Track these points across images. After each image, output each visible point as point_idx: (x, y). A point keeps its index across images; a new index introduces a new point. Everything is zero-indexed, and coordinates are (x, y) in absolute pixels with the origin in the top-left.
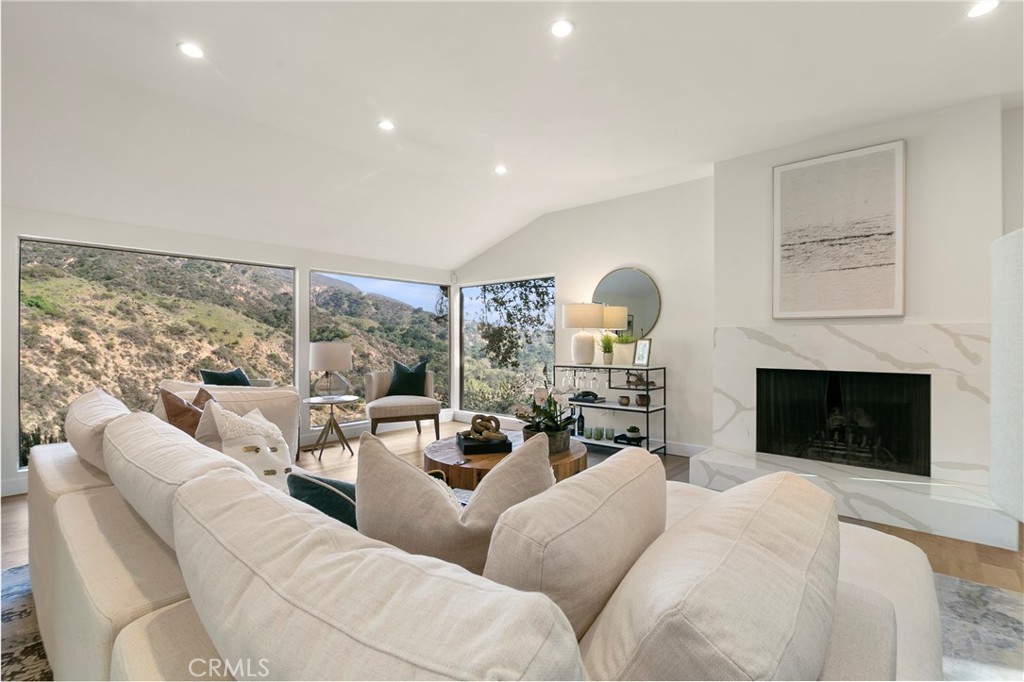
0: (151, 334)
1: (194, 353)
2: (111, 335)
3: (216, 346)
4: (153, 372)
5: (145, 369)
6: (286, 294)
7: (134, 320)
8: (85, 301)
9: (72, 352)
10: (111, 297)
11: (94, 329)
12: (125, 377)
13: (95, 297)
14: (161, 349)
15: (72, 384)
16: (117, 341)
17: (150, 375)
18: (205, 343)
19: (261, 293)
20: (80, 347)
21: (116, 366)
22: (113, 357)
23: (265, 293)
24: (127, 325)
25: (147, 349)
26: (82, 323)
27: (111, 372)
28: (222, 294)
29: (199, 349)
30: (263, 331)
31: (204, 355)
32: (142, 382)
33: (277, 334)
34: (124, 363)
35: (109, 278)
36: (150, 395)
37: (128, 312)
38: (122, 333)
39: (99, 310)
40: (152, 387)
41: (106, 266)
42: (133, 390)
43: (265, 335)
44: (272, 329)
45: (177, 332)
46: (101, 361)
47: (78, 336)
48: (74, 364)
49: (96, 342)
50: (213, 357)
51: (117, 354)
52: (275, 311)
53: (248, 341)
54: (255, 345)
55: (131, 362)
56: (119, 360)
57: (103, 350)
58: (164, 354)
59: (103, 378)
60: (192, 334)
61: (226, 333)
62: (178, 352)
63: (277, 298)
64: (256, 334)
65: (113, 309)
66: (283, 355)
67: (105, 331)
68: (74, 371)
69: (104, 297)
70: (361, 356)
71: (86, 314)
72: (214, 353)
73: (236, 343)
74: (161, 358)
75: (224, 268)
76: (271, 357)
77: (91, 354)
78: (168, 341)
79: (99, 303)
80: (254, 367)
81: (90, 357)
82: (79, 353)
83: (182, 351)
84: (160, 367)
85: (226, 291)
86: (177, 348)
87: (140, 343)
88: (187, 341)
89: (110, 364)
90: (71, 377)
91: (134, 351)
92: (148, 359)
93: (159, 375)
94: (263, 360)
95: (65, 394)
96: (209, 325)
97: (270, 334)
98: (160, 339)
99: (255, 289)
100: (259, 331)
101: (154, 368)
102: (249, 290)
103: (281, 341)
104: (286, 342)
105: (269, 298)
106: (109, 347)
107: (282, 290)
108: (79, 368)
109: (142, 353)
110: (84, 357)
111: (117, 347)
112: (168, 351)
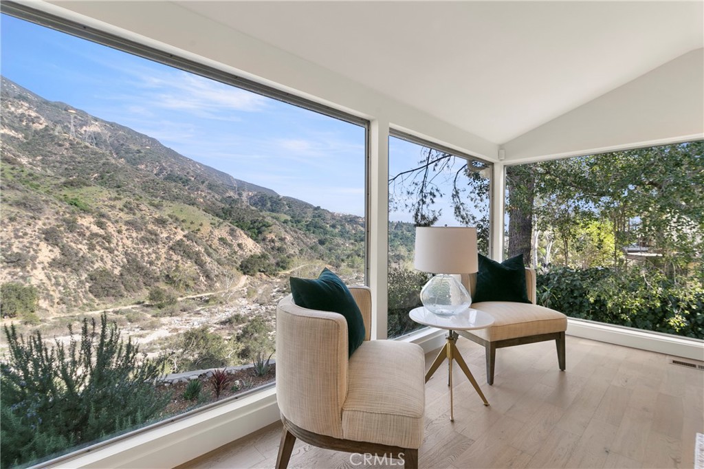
0: (145, 223)
1: (172, 236)
2: (120, 224)
3: (186, 232)
4: (147, 249)
5: (142, 246)
6: (230, 197)
7: (134, 214)
8: (104, 201)
9: (97, 235)
10: (120, 199)
11: (110, 220)
12: (129, 251)
13: (110, 199)
14: (151, 234)
15: (96, 256)
16: (124, 228)
17: (145, 251)
18: (179, 230)
19: (214, 196)
20: (101, 232)
21: (124, 245)
22: (122, 239)
23: (216, 196)
24: (129, 217)
25: (143, 233)
26: (102, 216)
27: (120, 248)
28: (190, 197)
29: (175, 233)
30: (216, 222)
31: (178, 237)
32: (140, 255)
33: (225, 224)
34: (129, 243)
35: (119, 187)
36: (145, 264)
37: (131, 209)
38: (127, 223)
39: (113, 207)
40: (146, 259)
41: (117, 179)
42: (134, 260)
43: (217, 224)
44: (222, 220)
45: (161, 222)
46: (115, 241)
47: (100, 225)
48: (98, 243)
49: (111, 229)
50: (184, 239)
51: (124, 236)
52: (223, 208)
53: (206, 229)
54: (211, 232)
55: (133, 242)
56: (125, 241)
57: (116, 234)
58: (153, 237)
59: (116, 252)
60: (171, 224)
61: (192, 223)
62: (162, 236)
63: (224, 200)
64: (211, 224)
65: (121, 207)
66: (229, 238)
67: (117, 221)
68: (98, 248)
69: (116, 199)
70: (279, 239)
71: (105, 210)
72: (185, 236)
73: (199, 230)
74: (152, 239)
75: (190, 180)
76: (221, 239)
77: (108, 236)
78: (155, 228)
79: (113, 203)
80: (210, 246)
81: (108, 238)
82: (101, 236)
83: (165, 235)
84: (151, 246)
85: (192, 195)
86: (162, 233)
87: (138, 229)
88: (168, 229)
89: (120, 243)
90: (96, 252)
91: (134, 235)
92: (144, 240)
93: (150, 250)
94: (216, 241)
95: (92, 262)
96: (181, 217)
97: (220, 224)
98: (151, 227)
99: (210, 194)
100: (213, 221)
101: (147, 246)
102: (206, 194)
103: (228, 229)
104: (230, 229)
105: (219, 200)
106: (119, 232)
107: (228, 195)
108: (101, 246)
109: (140, 236)
110: (104, 238)
111: (124, 232)
112: (156, 235)
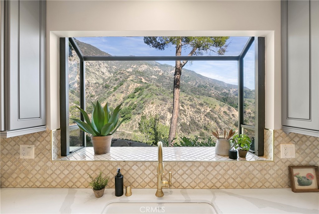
0: (196, 105)
1: (206, 111)
2: (188, 106)
3: (211, 109)
4: (197, 115)
5: (195, 114)
6: (225, 92)
7: (192, 102)
8: (183, 98)
9: (181, 110)
10: (188, 96)
11: (185, 104)
12: (191, 116)
13: (185, 96)
14: (198, 109)
15: (182, 117)
16: (189, 107)
17: (196, 116)
18: (208, 108)
19: (217, 92)
20: (183, 109)
21: (189, 114)
22: (189, 111)
23: (219, 92)
24: (190, 103)
25: (195, 109)
26: (183, 103)
27: (188, 115)
28: (208, 93)
29: (207, 109)
30: (222, 104)
31: (208, 111)
32: (195, 118)
33: (226, 105)
34: (191, 113)
35: (183, 92)
36: (196, 121)
37: (191, 100)
38: (190, 105)
39: (185, 99)
40: (197, 119)
41: (183, 88)
42: (193, 120)
43: (222, 105)
44: (224, 103)
45: (201, 105)
46: (187, 112)
47: (182, 106)
48: (182, 113)
49: (186, 108)
50: (210, 112)
51: (189, 110)
52: (223, 98)
53: (218, 108)
54: (220, 109)
55: (192, 112)
56: (190, 112)
57: (187, 109)
58: (199, 111)
59: (187, 116)
60: (205, 105)
61: (212, 105)
62: (202, 110)
63: (222, 94)
64: (220, 105)
65: (188, 99)
66: (228, 112)
67: (187, 105)
68: (182, 114)
69: (186, 96)
71: (183, 101)
72: (210, 111)
73: (215, 108)
74: (198, 111)
75: (207, 86)
76: (225, 112)
77: (185, 110)
78: (199, 107)
79: (185, 98)
80: (220, 115)
81: (185, 111)
82: (183, 110)
83: (203, 110)
84: (198, 114)
85: (209, 93)
86: (202, 109)
87: (194, 108)
88: (204, 107)
89: (188, 113)
90: (182, 116)
91: (193, 110)
92: (196, 112)
93: (198, 116)
94: (222, 113)
95: (181, 120)
96: (208, 102)
97: (224, 105)
98: (198, 107)
99: (216, 91)
100: (220, 104)
101: (197, 114)
102: (214, 92)
103: (227, 107)
104: (228, 107)
105: (220, 94)
106: (188, 109)
107: (224, 91)
108: (183, 114)
109: (194, 110)
110: (184, 111)
111: (189, 109)
112: (200, 110)
